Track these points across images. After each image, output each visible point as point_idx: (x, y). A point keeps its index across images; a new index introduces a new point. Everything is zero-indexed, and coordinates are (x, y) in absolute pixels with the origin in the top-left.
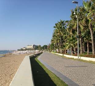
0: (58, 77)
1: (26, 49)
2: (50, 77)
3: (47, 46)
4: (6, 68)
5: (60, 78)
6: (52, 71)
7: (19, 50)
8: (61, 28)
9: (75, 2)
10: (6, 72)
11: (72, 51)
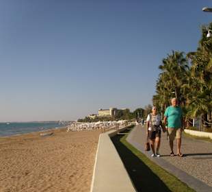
0: (183, 183)
1: (97, 119)
2: (165, 181)
3: (143, 110)
4: (58, 161)
5: (188, 184)
6: (167, 169)
7: (81, 121)
8: (175, 69)
9: (208, 9)
10: (59, 170)
11: (205, 122)
